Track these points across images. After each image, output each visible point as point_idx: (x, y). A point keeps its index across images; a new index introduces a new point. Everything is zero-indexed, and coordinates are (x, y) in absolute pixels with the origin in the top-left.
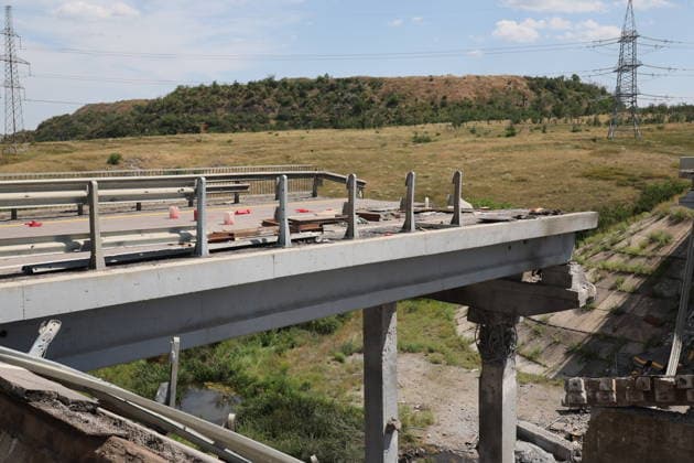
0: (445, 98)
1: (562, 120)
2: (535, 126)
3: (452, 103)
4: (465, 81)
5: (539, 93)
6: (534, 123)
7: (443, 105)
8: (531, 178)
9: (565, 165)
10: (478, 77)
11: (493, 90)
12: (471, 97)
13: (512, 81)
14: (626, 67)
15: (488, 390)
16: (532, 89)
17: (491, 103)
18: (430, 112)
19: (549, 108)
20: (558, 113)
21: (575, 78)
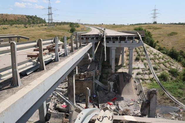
0: (6, 19)
1: (35, 25)
2: (30, 26)
3: (8, 20)
4: (11, 15)
5: (29, 19)
6: (29, 25)
7: (6, 21)
8: (35, 37)
9: (42, 34)
10: (14, 15)
11: (18, 18)
12: (13, 19)
13: (22, 16)
14: (50, 14)
15: (70, 83)
16: (27, 18)
17: (18, 20)
18: (3, 22)
19: (31, 22)
20: (33, 23)
21: (36, 16)
